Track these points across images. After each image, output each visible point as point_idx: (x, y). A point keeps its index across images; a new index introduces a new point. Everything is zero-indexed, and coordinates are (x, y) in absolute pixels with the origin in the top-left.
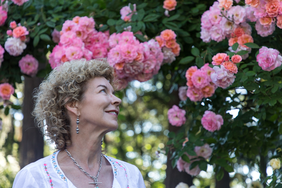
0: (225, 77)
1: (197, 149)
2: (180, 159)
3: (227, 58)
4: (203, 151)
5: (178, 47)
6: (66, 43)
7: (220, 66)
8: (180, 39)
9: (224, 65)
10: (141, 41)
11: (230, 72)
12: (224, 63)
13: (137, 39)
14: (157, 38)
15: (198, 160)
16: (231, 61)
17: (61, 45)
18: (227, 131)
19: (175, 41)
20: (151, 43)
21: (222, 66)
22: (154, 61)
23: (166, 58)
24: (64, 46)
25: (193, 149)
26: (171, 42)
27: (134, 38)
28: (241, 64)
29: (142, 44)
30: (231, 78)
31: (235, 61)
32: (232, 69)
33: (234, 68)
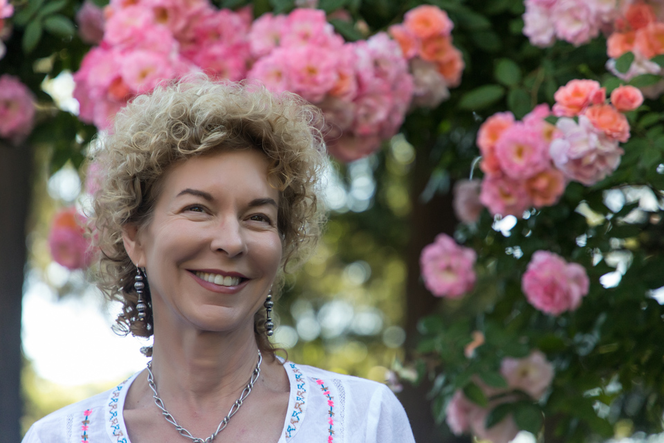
0: (591, 152)
1: (510, 366)
2: (459, 395)
3: (598, 96)
4: (524, 374)
5: (456, 59)
6: (122, 42)
7: (576, 119)
8: (461, 34)
9: (589, 117)
10: (347, 40)
11: (605, 137)
12: (588, 111)
13: (337, 31)
14: (396, 30)
15: (511, 399)
16: (610, 103)
17: (107, 47)
18: (597, 314)
19: (447, 43)
20: (379, 43)
21: (584, 119)
22: (387, 100)
23: (420, 91)
24: (116, 50)
25: (497, 368)
26: (437, 44)
27: (328, 29)
28: (641, 114)
29: (350, 47)
30: (608, 154)
31: (622, 106)
32: (614, 127)
33: (619, 125)
